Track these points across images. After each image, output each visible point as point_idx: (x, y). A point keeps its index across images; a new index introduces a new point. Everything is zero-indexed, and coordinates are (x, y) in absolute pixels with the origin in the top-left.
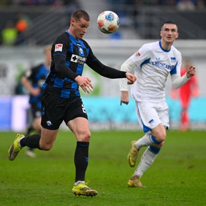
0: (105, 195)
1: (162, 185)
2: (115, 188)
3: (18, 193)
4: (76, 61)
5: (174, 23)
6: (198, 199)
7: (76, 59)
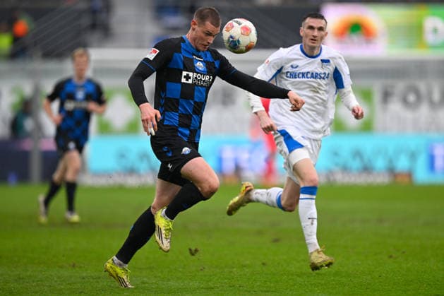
0: (146, 283)
3: (16, 281)
4: (190, 81)
7: (190, 78)
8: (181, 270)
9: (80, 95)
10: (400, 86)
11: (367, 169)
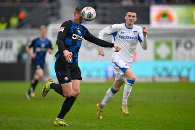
0: (75, 124)
1: (112, 118)
2: (82, 119)
3: (19, 123)
4: (76, 38)
5: (134, 12)
6: (135, 127)
7: (76, 37)
8: (89, 118)
9: (43, 45)
10: (184, 40)
11: (169, 76)
